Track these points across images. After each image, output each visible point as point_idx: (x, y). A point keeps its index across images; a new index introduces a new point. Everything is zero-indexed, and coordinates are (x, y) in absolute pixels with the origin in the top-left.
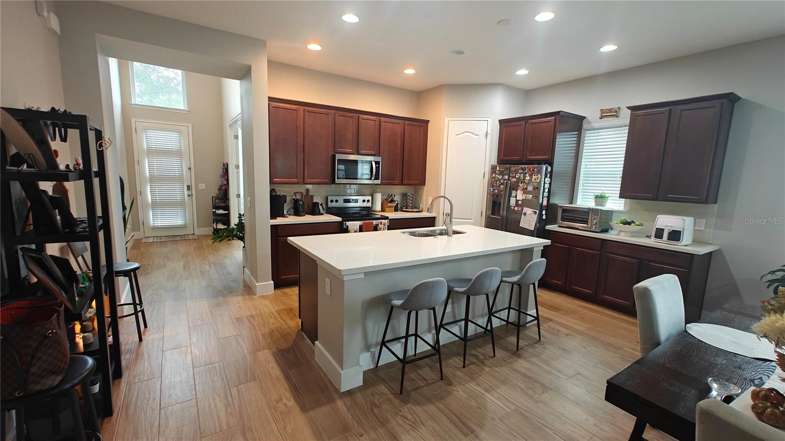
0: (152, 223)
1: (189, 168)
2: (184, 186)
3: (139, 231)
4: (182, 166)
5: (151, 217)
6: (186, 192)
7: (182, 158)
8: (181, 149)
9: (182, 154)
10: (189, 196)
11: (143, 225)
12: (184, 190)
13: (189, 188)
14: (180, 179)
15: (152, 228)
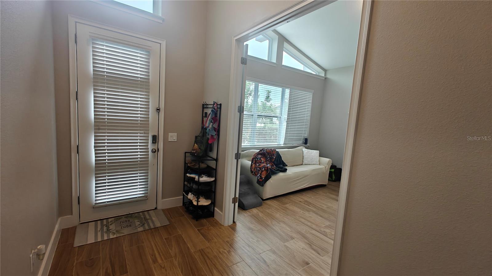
0: (94, 199)
1: (157, 110)
2: (148, 136)
3: (72, 214)
4: (149, 105)
5: (94, 189)
6: (150, 147)
7: (149, 92)
8: (149, 79)
9: (149, 86)
10: (155, 152)
11: (79, 203)
12: (148, 143)
13: (155, 139)
14: (144, 125)
15: (94, 208)
